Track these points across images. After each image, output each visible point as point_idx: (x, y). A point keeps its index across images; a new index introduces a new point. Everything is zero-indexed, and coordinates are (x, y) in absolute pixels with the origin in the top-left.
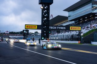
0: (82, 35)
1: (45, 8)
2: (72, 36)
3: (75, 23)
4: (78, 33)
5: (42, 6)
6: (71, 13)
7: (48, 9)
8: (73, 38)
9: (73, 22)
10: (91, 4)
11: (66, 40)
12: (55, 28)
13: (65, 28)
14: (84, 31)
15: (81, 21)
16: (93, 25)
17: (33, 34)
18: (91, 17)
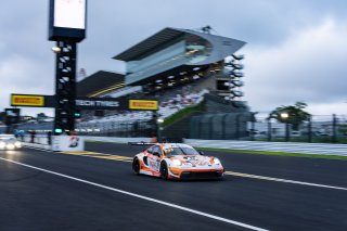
0: (160, 121)
1: (66, 50)
2: (136, 125)
3: (144, 90)
4: (149, 118)
5: (58, 45)
6: (133, 65)
7: (73, 54)
9: (138, 88)
10: (183, 42)
11: (120, 134)
12: (92, 103)
13: (116, 104)
14: (166, 112)
15: (157, 85)
16: (188, 97)
17: (33, 118)
18: (182, 77)
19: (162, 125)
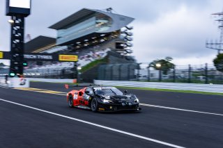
0: (79, 68)
1: (17, 22)
2: (63, 71)
3: (69, 48)
4: (72, 66)
5: (12, 19)
6: (62, 32)
7: (22, 25)
8: (64, 74)
9: (65, 47)
10: (94, 18)
11: (53, 77)
12: (35, 57)
13: (51, 57)
14: (83, 63)
15: (77, 45)
16: (97, 53)
18: (93, 40)
19: (80, 71)
